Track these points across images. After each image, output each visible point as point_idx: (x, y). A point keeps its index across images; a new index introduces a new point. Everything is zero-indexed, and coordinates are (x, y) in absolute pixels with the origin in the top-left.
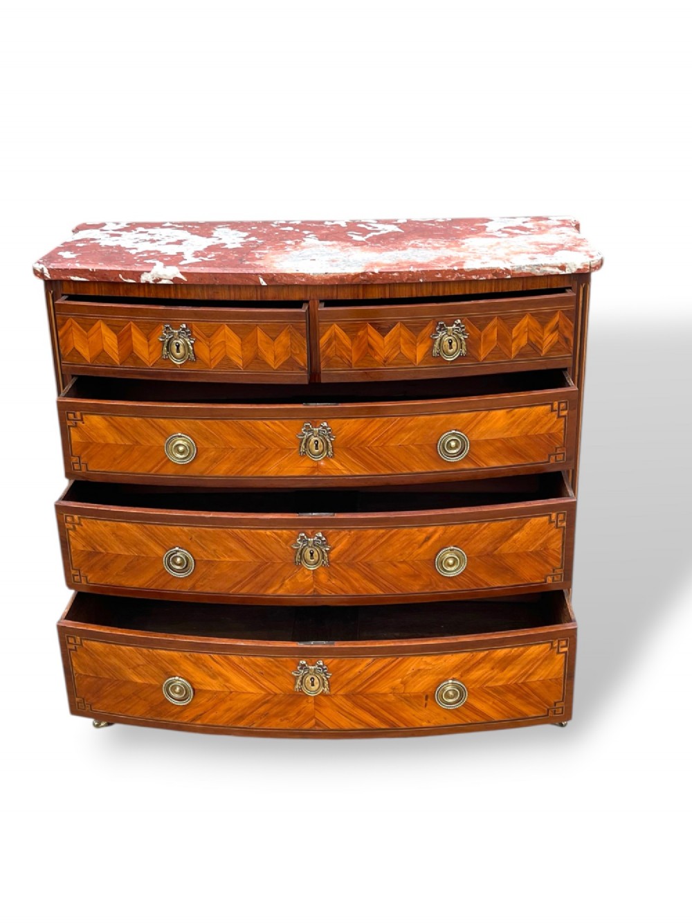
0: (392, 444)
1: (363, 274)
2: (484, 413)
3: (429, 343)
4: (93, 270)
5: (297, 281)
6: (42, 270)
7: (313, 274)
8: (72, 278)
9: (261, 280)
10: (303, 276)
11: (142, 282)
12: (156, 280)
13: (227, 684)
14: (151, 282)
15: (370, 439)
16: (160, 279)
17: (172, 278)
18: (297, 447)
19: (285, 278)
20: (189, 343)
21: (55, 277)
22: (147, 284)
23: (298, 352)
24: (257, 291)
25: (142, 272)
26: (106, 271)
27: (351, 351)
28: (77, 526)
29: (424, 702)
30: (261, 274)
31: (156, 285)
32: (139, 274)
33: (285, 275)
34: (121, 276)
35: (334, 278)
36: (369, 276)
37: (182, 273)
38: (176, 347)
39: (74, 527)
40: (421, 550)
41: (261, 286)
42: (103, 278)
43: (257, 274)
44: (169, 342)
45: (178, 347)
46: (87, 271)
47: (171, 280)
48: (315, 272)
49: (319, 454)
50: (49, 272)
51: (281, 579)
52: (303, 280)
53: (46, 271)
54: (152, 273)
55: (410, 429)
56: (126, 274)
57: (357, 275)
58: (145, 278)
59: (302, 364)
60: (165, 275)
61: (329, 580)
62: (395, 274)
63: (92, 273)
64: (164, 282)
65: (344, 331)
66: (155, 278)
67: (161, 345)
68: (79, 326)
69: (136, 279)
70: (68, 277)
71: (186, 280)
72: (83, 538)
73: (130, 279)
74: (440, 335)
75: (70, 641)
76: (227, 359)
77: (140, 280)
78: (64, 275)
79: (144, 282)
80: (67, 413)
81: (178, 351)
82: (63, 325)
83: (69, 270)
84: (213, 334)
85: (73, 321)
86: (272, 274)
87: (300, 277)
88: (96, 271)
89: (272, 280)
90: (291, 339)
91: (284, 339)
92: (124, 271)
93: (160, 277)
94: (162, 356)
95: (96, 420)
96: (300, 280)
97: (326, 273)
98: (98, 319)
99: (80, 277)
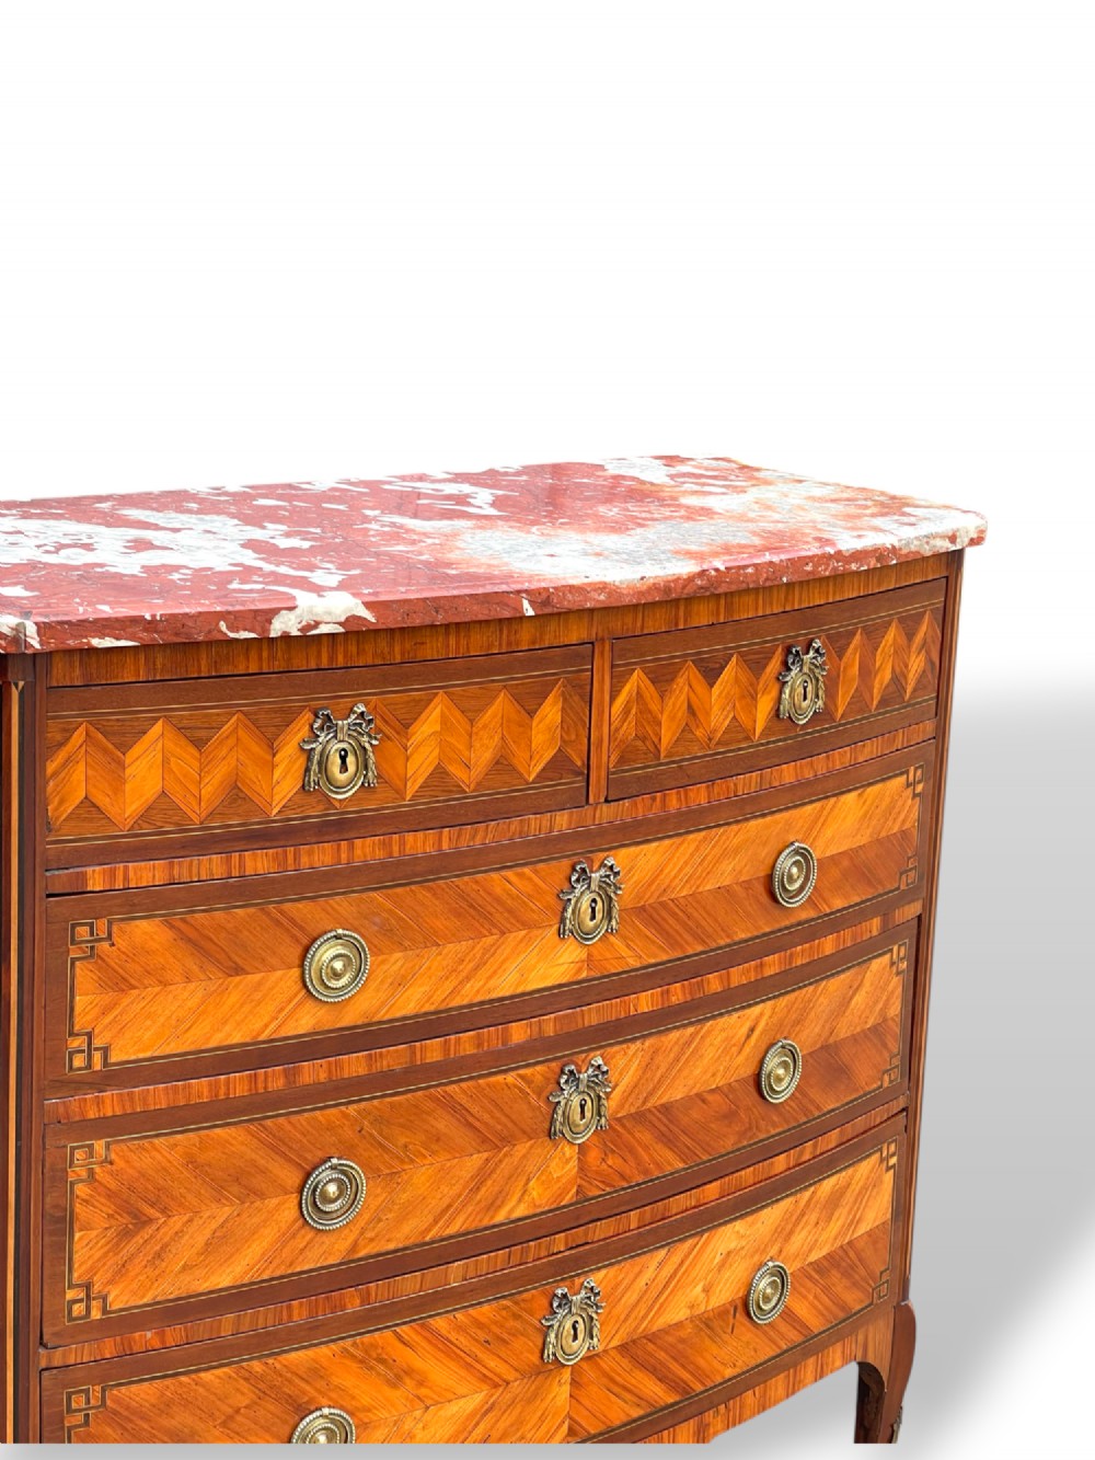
0: (708, 888)
1: (701, 575)
2: (833, 800)
3: (774, 693)
4: (154, 616)
5: (591, 599)
6: (19, 629)
7: (621, 582)
8: (96, 642)
9: (526, 604)
10: (603, 587)
11: (273, 635)
12: (309, 627)
13: (423, 1391)
14: (295, 632)
15: (677, 881)
16: (317, 624)
17: (342, 619)
18: (556, 920)
19: (569, 596)
20: (367, 746)
21: (53, 645)
22: (286, 637)
23: (573, 737)
24: (501, 631)
25: (275, 612)
26: (186, 615)
27: (660, 724)
28: (97, 1169)
29: (731, 1320)
30: (526, 591)
31: (307, 641)
32: (269, 615)
33: (571, 588)
34: (223, 626)
35: (655, 587)
36: (710, 578)
37: (368, 605)
38: (339, 761)
39: (91, 1172)
40: (741, 1059)
41: (523, 618)
42: (177, 634)
43: (519, 592)
44: (324, 749)
45: (343, 759)
46: (136, 621)
47: (340, 624)
48: (623, 578)
49: (597, 927)
50: (40, 634)
51: (524, 1179)
52: (602, 597)
53: (31, 630)
54: (297, 611)
55: (736, 851)
56: (236, 620)
57: (691, 579)
58: (277, 628)
59: (579, 763)
60: (330, 614)
61: (603, 1159)
62: (750, 570)
63: (151, 625)
64: (323, 629)
65: (653, 683)
66: (304, 623)
67: (302, 760)
68: (104, 740)
69: (258, 628)
70: (85, 641)
71: (373, 620)
72: (111, 1195)
73: (245, 630)
74: (793, 673)
75: (74, 1406)
76: (439, 774)
77: (269, 631)
78: (74, 637)
79: (279, 634)
80: (74, 926)
81: (344, 768)
82: (61, 745)
83: (90, 622)
84: (416, 719)
85: (92, 729)
86: (546, 589)
87: (595, 590)
88: (161, 620)
89: (547, 602)
90: (563, 709)
91: (550, 712)
92: (229, 613)
93: (318, 619)
94: (303, 786)
95: (147, 931)
96: (596, 597)
97: (642, 578)
98: (157, 719)
99: (118, 639)
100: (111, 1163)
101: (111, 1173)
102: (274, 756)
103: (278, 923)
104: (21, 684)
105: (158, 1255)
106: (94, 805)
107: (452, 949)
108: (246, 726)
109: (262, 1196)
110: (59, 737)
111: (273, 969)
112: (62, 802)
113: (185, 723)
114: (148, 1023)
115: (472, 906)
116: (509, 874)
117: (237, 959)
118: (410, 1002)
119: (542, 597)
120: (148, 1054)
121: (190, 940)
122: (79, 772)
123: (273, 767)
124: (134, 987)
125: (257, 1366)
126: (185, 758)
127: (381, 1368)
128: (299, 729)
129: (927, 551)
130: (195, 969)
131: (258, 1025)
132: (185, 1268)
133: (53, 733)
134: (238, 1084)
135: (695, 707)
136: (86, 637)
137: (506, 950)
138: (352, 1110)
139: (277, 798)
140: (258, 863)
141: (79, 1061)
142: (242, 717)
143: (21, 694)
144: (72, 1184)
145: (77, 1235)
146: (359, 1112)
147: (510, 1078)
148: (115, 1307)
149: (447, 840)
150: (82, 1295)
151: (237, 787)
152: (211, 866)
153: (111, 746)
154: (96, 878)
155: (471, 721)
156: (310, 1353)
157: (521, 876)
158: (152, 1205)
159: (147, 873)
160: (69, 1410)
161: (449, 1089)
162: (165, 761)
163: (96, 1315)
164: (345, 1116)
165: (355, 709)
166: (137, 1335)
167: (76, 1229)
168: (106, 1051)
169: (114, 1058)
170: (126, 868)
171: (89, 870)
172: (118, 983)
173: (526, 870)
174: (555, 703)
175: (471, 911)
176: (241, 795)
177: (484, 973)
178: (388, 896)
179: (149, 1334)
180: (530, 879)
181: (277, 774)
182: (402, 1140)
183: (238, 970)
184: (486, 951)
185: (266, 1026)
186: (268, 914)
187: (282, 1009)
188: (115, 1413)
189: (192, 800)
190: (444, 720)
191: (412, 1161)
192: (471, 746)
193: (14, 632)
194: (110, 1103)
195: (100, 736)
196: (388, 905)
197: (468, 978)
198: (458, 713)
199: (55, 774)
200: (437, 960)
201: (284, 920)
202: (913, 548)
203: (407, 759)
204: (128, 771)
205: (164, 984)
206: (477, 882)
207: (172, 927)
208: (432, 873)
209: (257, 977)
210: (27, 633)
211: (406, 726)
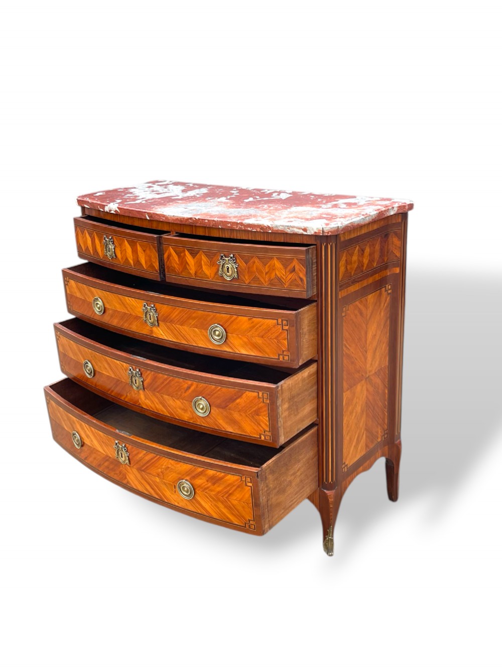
0: (186, 326)
1: (191, 218)
3: (217, 267)
15: (175, 320)
35: (177, 219)
36: (193, 220)
40: (186, 395)
41: (146, 219)
52: (164, 218)
57: (188, 219)
62: (206, 221)
129: (289, 231)
155: (132, 248)
202: (280, 229)
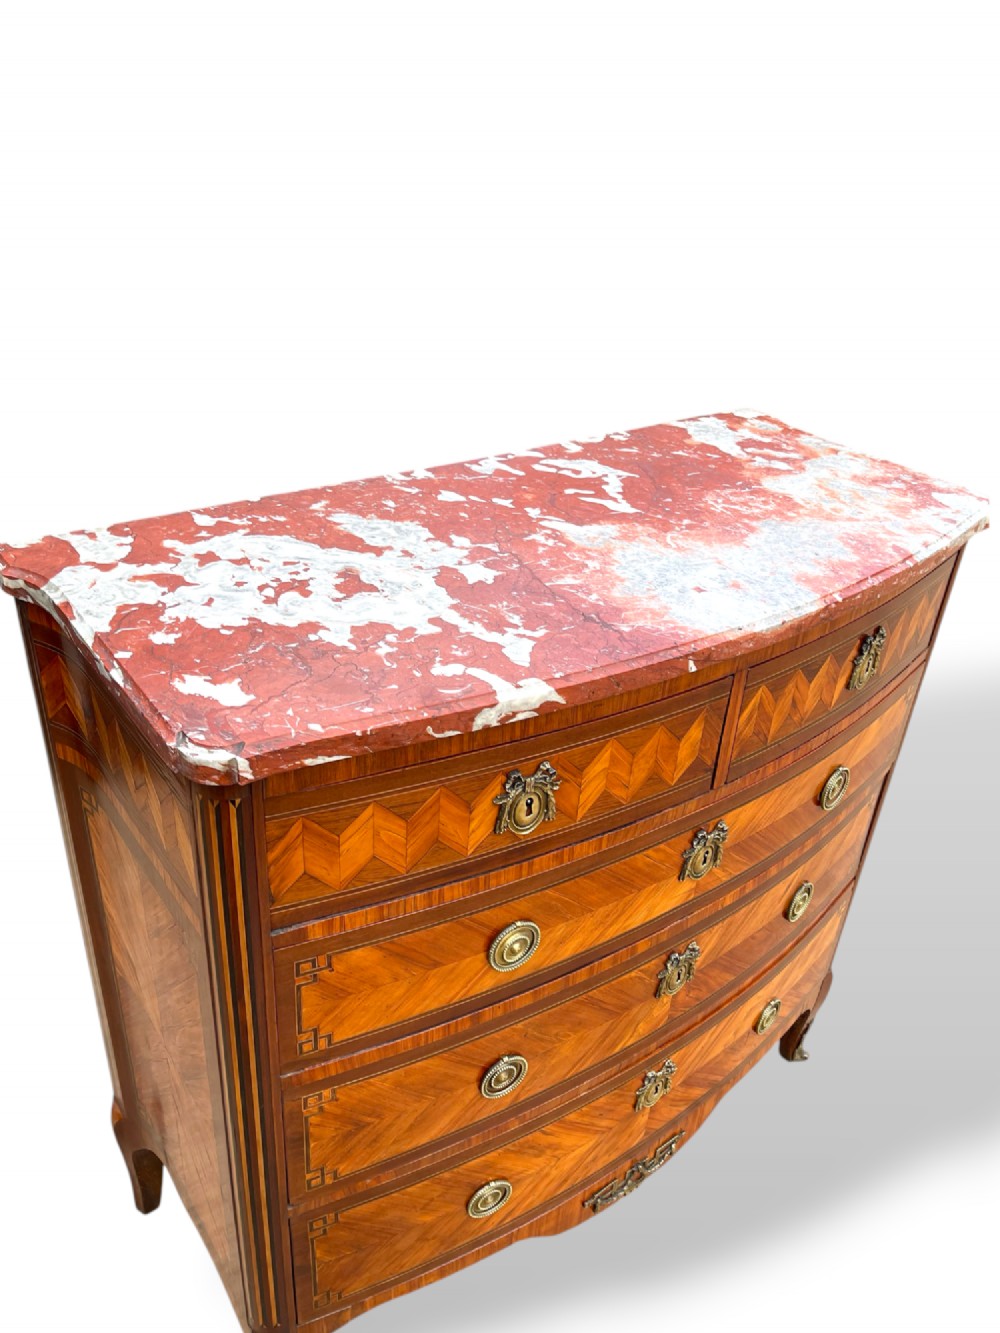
0: (781, 816)
1: (824, 610)
3: (847, 673)
4: (364, 732)
5: (741, 648)
6: (231, 764)
7: (767, 630)
8: (309, 762)
9: (691, 664)
10: (753, 637)
11: (474, 730)
12: (508, 717)
13: (557, 1152)
14: (495, 724)
15: (763, 819)
16: (514, 714)
17: (537, 706)
18: (679, 872)
19: (726, 650)
20: (550, 793)
21: (266, 773)
22: (485, 729)
23: (708, 746)
25: (478, 711)
26: (396, 727)
27: (771, 720)
29: (746, 1038)
30: (693, 654)
31: (506, 726)
32: (472, 714)
33: (729, 644)
34: (430, 730)
37: (560, 691)
38: (525, 808)
39: (321, 1108)
40: (779, 905)
42: (386, 743)
43: (686, 656)
44: (513, 802)
45: (529, 806)
46: (347, 738)
47: (535, 710)
48: (769, 626)
49: (706, 867)
50: (251, 767)
51: (635, 1024)
52: (751, 645)
53: (243, 765)
54: (498, 707)
56: (440, 723)
58: (479, 723)
59: (710, 763)
60: (527, 704)
61: (687, 996)
63: (361, 740)
64: (520, 717)
65: (771, 692)
66: (503, 715)
67: (493, 814)
68: (320, 829)
69: (462, 727)
70: (298, 763)
71: (564, 702)
72: (336, 1117)
73: (450, 730)
74: (864, 657)
75: (315, 1227)
76: (605, 796)
77: (471, 727)
78: (287, 762)
79: (481, 728)
80: (298, 965)
81: (529, 812)
82: (280, 838)
83: (303, 747)
84: (589, 763)
85: (308, 822)
86: (709, 649)
87: (747, 641)
88: (371, 734)
89: (708, 658)
90: (704, 729)
91: (695, 733)
92: (436, 718)
93: (515, 710)
94: (495, 830)
95: (362, 956)
96: (747, 646)
97: (783, 623)
98: (368, 804)
99: (330, 756)
100: (337, 1100)
101: (336, 1106)
102: (471, 813)
103: (470, 928)
104: (238, 801)
105: (375, 1141)
106: (312, 877)
107: (602, 910)
108: (447, 796)
109: (450, 1090)
110: (277, 833)
111: (465, 957)
112: (283, 880)
113: (393, 804)
114: (363, 1013)
115: (620, 880)
116: (650, 852)
117: (434, 957)
118: (569, 950)
119: (704, 657)
120: (364, 1031)
121: (398, 954)
122: (298, 856)
123: (470, 821)
124: (350, 994)
125: (447, 1175)
126: (393, 830)
127: (531, 1151)
128: (495, 789)
130: (402, 971)
131: (451, 995)
132: (394, 1143)
133: (272, 830)
134: (435, 1033)
135: (797, 701)
136: (299, 759)
137: (641, 899)
138: (520, 1026)
139: (471, 843)
140: (455, 892)
141: (306, 1048)
142: (443, 789)
143: (239, 810)
144: (306, 1119)
145: (312, 1145)
146: (525, 1025)
147: (633, 974)
148: (343, 1174)
149: (605, 843)
150: (319, 1174)
151: (437, 841)
152: (417, 903)
153: (326, 832)
154: (315, 929)
155: (633, 755)
156: (483, 1158)
157: (657, 851)
158: (369, 1116)
159: (360, 919)
160: (312, 1230)
161: (590, 994)
162: (376, 834)
163: (329, 1181)
164: (514, 1030)
165: (541, 767)
166: (360, 1184)
167: (311, 1141)
168: (330, 1037)
169: (336, 1039)
170: (342, 918)
171: (309, 924)
172: (338, 994)
173: (662, 846)
174: (699, 725)
175: (619, 883)
176: (442, 846)
177: (623, 918)
178: (557, 890)
179: (368, 1181)
180: (664, 851)
181: (473, 826)
182: (555, 1031)
183: (436, 964)
184: (626, 904)
185: (458, 993)
186: (462, 924)
187: (469, 982)
188: (345, 1223)
189: (398, 858)
190: (613, 760)
191: (560, 1041)
192: (631, 772)
193: (227, 768)
194: (334, 1065)
195: (316, 826)
196: (557, 895)
197: (611, 925)
198: (624, 752)
199: (277, 860)
200: (589, 921)
201: (475, 926)
203: (581, 793)
204: (342, 848)
205: (376, 986)
206: (625, 863)
207: (380, 948)
208: (592, 866)
209: (452, 965)
210: (240, 769)
211: (581, 769)
